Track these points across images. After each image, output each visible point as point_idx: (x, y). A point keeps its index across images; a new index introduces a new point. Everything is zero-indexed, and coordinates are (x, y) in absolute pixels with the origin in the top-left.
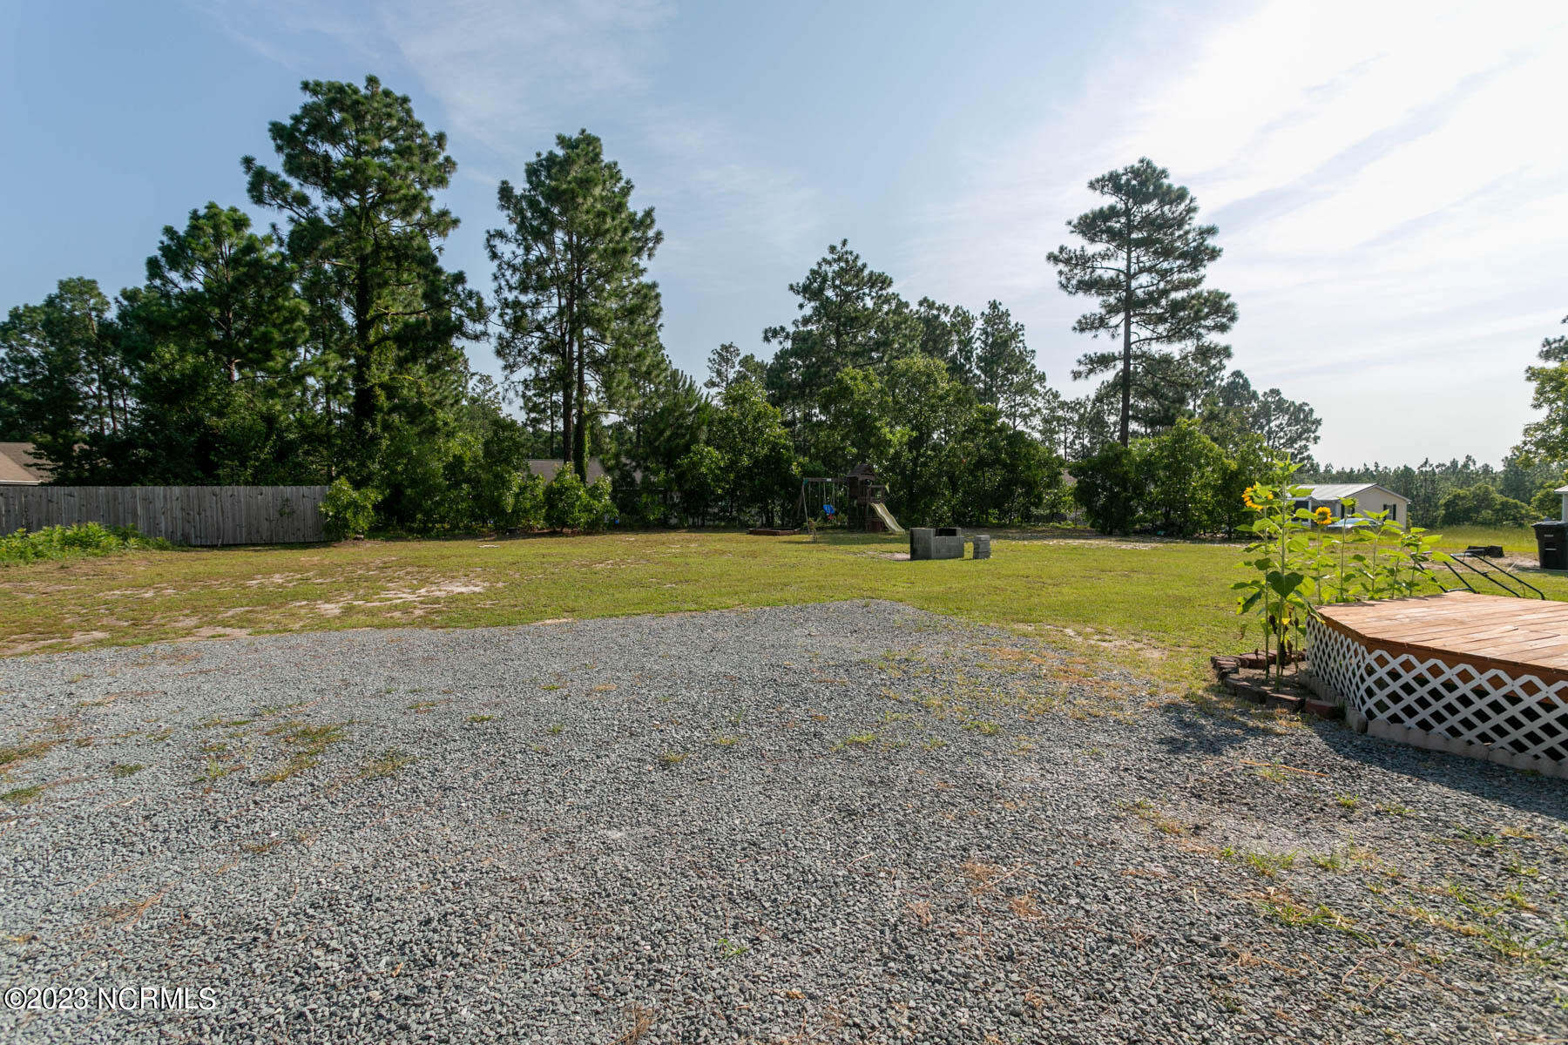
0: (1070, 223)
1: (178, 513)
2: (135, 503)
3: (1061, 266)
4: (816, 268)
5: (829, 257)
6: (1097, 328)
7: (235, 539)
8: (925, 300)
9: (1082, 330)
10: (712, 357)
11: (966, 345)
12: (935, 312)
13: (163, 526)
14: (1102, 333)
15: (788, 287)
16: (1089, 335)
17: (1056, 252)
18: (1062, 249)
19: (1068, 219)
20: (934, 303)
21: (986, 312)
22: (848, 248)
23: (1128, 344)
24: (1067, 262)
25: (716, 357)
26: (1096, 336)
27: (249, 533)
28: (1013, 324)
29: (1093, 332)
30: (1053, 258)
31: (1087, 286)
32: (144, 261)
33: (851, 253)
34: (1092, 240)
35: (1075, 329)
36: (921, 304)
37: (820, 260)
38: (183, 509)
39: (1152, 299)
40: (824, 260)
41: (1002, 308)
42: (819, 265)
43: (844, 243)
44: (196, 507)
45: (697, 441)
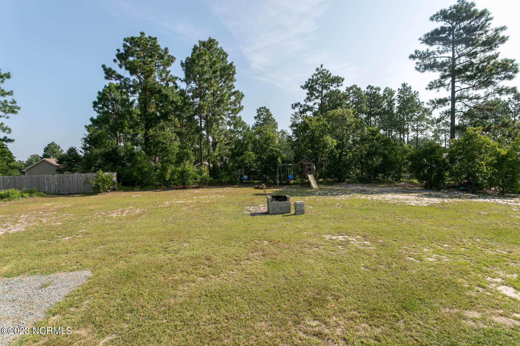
0: (420, 39)
1: (57, 183)
2: (44, 180)
3: (417, 60)
4: (311, 78)
5: (316, 73)
6: (439, 87)
7: (73, 191)
8: (369, 86)
9: (431, 89)
10: (291, 117)
11: (391, 103)
12: (374, 91)
13: (52, 187)
14: (442, 88)
15: (300, 87)
16: (434, 91)
17: (414, 54)
18: (416, 52)
19: (419, 38)
20: (373, 87)
21: (401, 88)
22: (324, 68)
23: (453, 92)
24: (420, 57)
25: (293, 117)
26: (438, 91)
27: (78, 190)
28: (413, 92)
29: (437, 89)
30: (412, 57)
31: (431, 67)
32: (92, 102)
33: (325, 70)
34: (431, 45)
35: (427, 89)
36: (367, 88)
37: (313, 74)
38: (58, 182)
39: (466, 68)
40: (314, 74)
41: (408, 86)
42: (313, 76)
43: (322, 66)
44: (62, 181)
45: (247, 149)
